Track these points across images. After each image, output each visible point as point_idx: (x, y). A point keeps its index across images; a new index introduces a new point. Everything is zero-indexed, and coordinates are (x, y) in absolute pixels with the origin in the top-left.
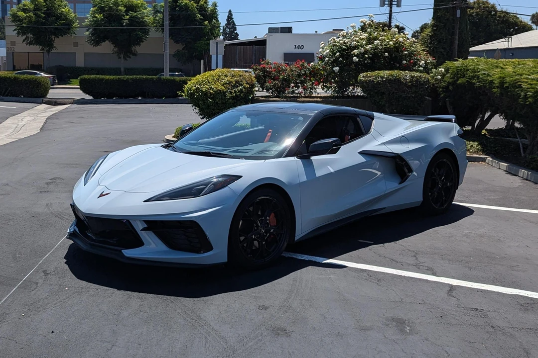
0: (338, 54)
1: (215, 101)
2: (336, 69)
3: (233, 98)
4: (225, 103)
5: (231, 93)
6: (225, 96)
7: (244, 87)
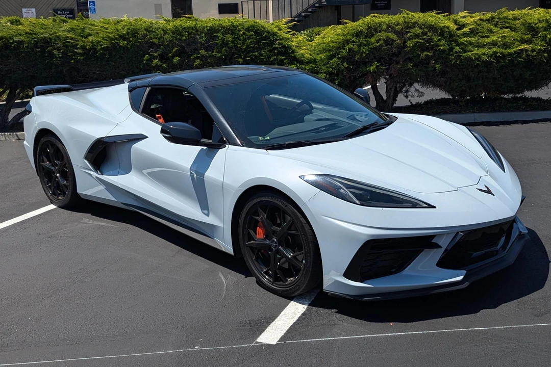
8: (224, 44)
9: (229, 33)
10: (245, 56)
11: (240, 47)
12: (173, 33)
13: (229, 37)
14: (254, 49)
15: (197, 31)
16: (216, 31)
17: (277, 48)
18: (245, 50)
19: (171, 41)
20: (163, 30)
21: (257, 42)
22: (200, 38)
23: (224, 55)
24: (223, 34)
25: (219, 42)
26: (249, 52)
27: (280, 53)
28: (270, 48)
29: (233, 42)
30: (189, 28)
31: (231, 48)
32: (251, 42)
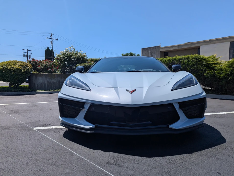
0: (66, 57)
1: (16, 73)
2: (66, 63)
3: (25, 72)
4: (21, 74)
5: (24, 70)
6: (21, 71)
7: (29, 68)
8: (184, 64)
9: (186, 60)
10: (191, 68)
11: (189, 65)
12: (168, 61)
13: (186, 61)
14: (194, 65)
15: (176, 60)
16: (182, 59)
17: (205, 64)
18: (191, 65)
19: (167, 64)
20: (165, 60)
21: (196, 63)
22: (176, 62)
23: (183, 67)
24: (184, 60)
25: (182, 63)
26: (193, 66)
27: (206, 66)
28: (202, 64)
29: (187, 63)
30: (173, 59)
31: (186, 65)
32: (194, 63)
